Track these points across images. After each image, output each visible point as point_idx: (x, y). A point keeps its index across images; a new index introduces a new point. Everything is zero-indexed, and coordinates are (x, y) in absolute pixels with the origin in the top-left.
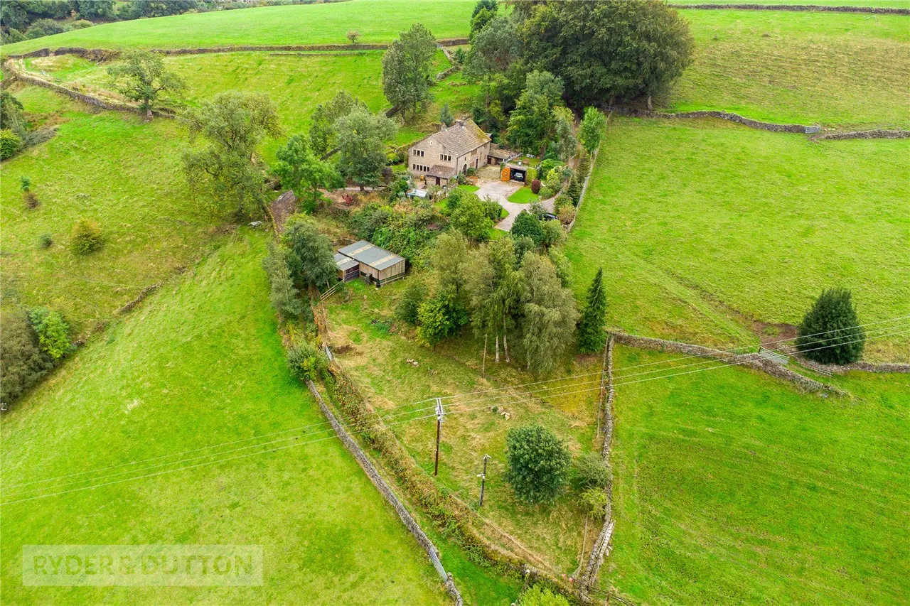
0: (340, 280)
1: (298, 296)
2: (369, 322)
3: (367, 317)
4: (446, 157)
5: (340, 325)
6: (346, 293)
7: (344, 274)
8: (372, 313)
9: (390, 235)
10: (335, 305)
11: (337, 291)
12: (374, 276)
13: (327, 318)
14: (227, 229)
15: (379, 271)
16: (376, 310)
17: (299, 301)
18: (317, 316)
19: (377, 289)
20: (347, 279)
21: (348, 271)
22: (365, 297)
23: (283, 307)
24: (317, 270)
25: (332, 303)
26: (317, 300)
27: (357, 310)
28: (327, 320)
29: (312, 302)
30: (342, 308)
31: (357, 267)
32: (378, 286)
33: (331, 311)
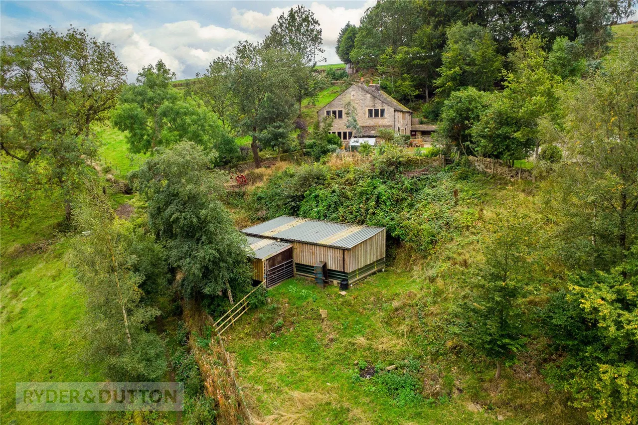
0: (256, 283)
1: (157, 325)
2: (354, 373)
3: (343, 359)
4: (376, 111)
5: (279, 392)
6: (275, 310)
7: (265, 268)
8: (353, 348)
9: (335, 199)
10: (253, 340)
11: (254, 308)
12: (331, 266)
13: (238, 376)
14: (41, 245)
15: (344, 250)
16: (361, 340)
17: (161, 342)
18: (214, 373)
19: (343, 293)
20: (272, 281)
21: (272, 260)
22: (323, 312)
23: (114, 360)
24: (205, 252)
25: (243, 338)
26: (206, 334)
27: (311, 347)
28: (240, 384)
29: (195, 343)
30: (272, 347)
31: (288, 254)
32: (345, 286)
33: (245, 359)
